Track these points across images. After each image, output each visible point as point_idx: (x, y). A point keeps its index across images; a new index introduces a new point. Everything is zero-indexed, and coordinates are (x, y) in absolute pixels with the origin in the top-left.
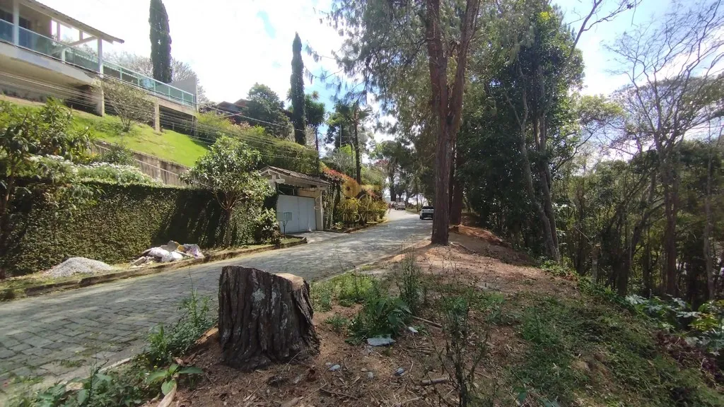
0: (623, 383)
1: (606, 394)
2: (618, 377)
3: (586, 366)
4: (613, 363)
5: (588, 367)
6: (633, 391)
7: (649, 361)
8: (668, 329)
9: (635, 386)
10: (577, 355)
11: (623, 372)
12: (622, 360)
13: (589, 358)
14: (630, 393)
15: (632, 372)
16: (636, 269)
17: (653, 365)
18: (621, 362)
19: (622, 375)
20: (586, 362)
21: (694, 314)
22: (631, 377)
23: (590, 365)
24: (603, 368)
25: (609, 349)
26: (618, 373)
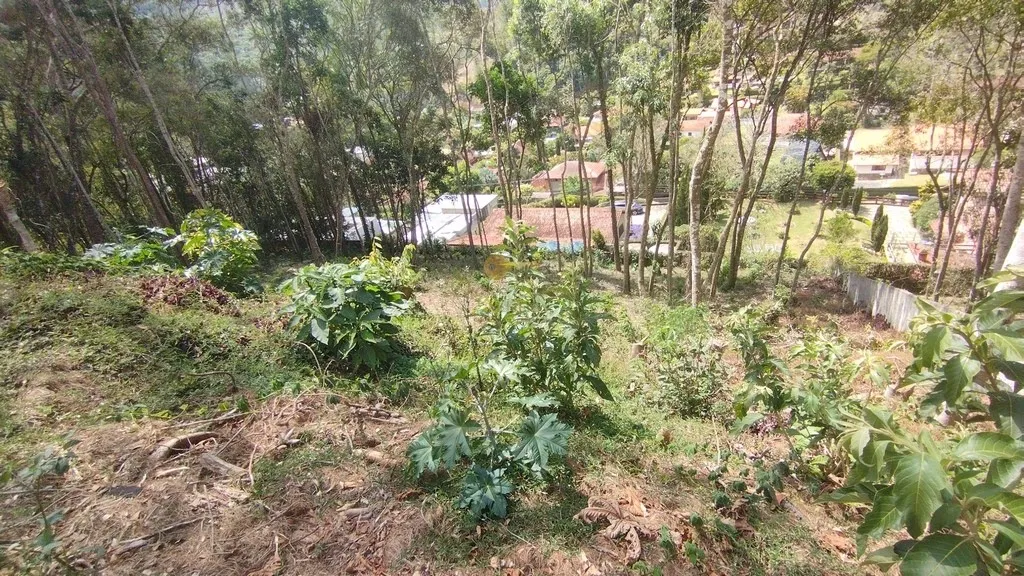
0: (115, 375)
1: (98, 405)
2: (105, 372)
3: (44, 392)
4: (88, 360)
5: (48, 391)
6: (133, 376)
7: (139, 326)
8: (161, 271)
9: (133, 369)
10: (18, 386)
11: (108, 361)
12: (100, 347)
13: (44, 378)
14: (131, 382)
15: (121, 355)
16: (106, 205)
17: (146, 328)
18: (99, 351)
19: (108, 367)
20: (42, 385)
21: (179, 238)
22: (122, 361)
23: (51, 386)
24: (77, 375)
25: (73, 344)
26: (101, 369)
